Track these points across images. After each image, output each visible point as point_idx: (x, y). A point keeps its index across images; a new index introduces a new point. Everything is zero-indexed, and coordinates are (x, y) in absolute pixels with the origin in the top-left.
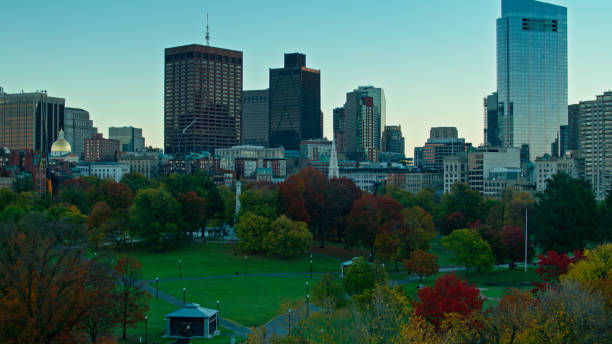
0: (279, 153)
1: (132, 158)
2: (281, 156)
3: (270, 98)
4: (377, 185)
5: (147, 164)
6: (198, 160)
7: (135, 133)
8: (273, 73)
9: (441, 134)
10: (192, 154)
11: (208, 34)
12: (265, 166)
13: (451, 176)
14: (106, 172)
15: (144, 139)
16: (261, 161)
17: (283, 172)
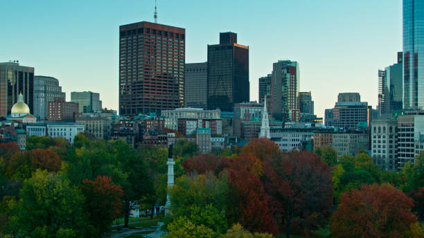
0: (216, 114)
1: (88, 118)
2: (218, 117)
3: (208, 69)
4: (305, 143)
5: (101, 124)
6: (145, 121)
7: (94, 97)
8: (210, 48)
9: (347, 98)
10: (140, 115)
11: (156, 13)
12: (204, 126)
13: (379, 137)
14: (63, 131)
15: (101, 102)
16: (200, 121)
17: (219, 132)
